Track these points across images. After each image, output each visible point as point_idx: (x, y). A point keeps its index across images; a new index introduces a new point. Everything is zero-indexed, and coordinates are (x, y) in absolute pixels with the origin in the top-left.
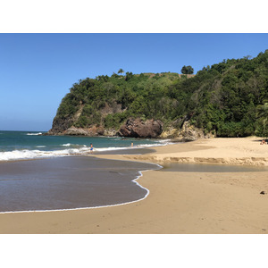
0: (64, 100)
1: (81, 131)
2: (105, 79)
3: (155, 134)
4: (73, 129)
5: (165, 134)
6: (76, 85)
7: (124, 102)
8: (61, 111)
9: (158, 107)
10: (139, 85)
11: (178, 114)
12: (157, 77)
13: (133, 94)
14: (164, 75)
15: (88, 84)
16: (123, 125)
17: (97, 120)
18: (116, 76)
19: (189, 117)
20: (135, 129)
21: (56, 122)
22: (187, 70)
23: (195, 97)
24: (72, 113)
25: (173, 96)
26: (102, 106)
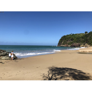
0: (60, 40)
1: (63, 45)
2: (68, 35)
3: (79, 46)
4: (62, 45)
5: (81, 46)
6: (62, 37)
7: (72, 40)
8: (59, 42)
9: (79, 41)
10: (75, 36)
11: (84, 42)
12: (79, 34)
13: (74, 38)
14: (81, 34)
15: (65, 36)
16: (72, 44)
17: (66, 43)
18: (70, 35)
19: (87, 42)
20: (74, 45)
21: (58, 44)
22: (86, 32)
23: (88, 38)
24: (62, 42)
25: (83, 38)
26: (67, 41)
